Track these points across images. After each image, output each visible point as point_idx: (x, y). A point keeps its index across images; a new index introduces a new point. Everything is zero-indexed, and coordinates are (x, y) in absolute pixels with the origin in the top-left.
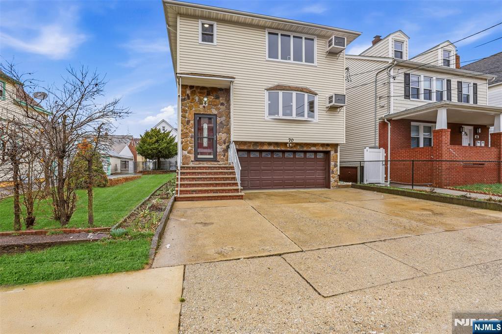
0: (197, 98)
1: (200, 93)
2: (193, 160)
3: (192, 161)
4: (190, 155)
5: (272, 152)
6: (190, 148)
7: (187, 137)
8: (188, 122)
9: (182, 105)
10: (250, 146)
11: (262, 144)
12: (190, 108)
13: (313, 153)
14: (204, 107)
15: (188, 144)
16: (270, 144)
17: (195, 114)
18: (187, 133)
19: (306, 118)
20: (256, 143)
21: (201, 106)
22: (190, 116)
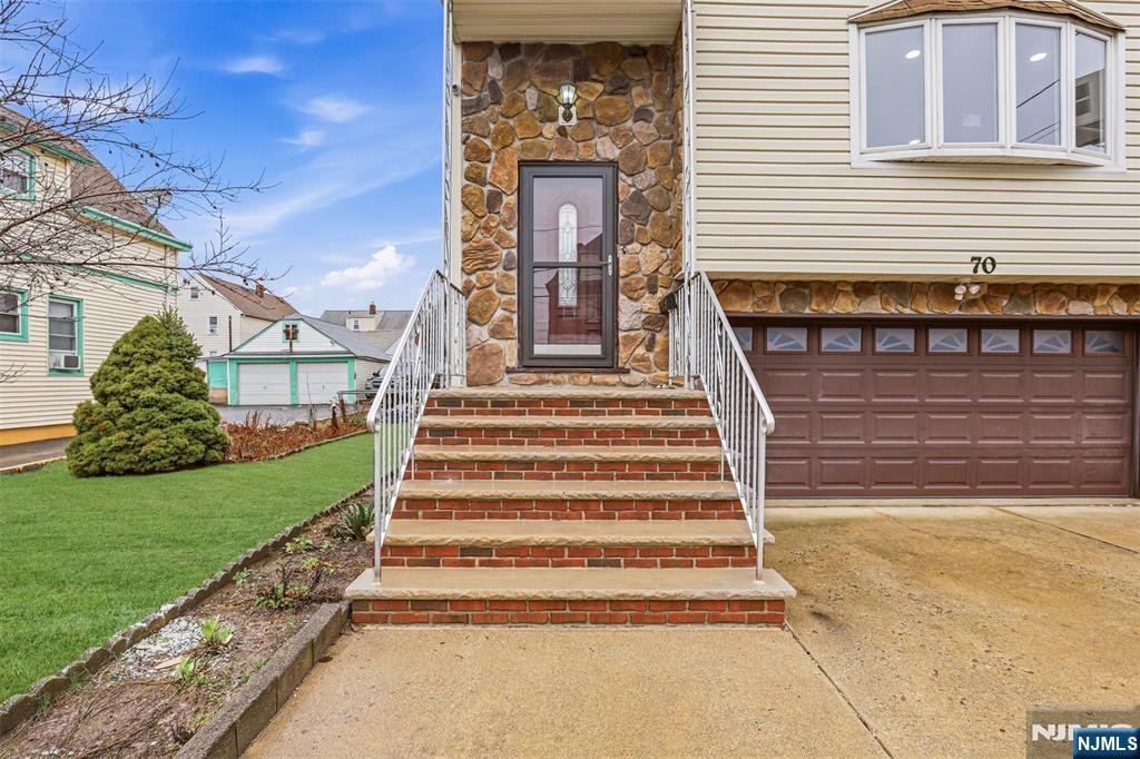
0: (531, 97)
1: (545, 71)
2: (513, 363)
3: (509, 371)
4: (502, 344)
5: (869, 325)
6: (500, 313)
7: (486, 264)
8: (494, 200)
9: (467, 128)
10: (769, 301)
11: (826, 287)
12: (504, 138)
13: (1068, 333)
14: (562, 131)
15: (491, 297)
16: (863, 288)
17: (522, 164)
18: (487, 247)
19: (1065, 147)
20: (798, 287)
21: (549, 130)
22: (501, 174)
